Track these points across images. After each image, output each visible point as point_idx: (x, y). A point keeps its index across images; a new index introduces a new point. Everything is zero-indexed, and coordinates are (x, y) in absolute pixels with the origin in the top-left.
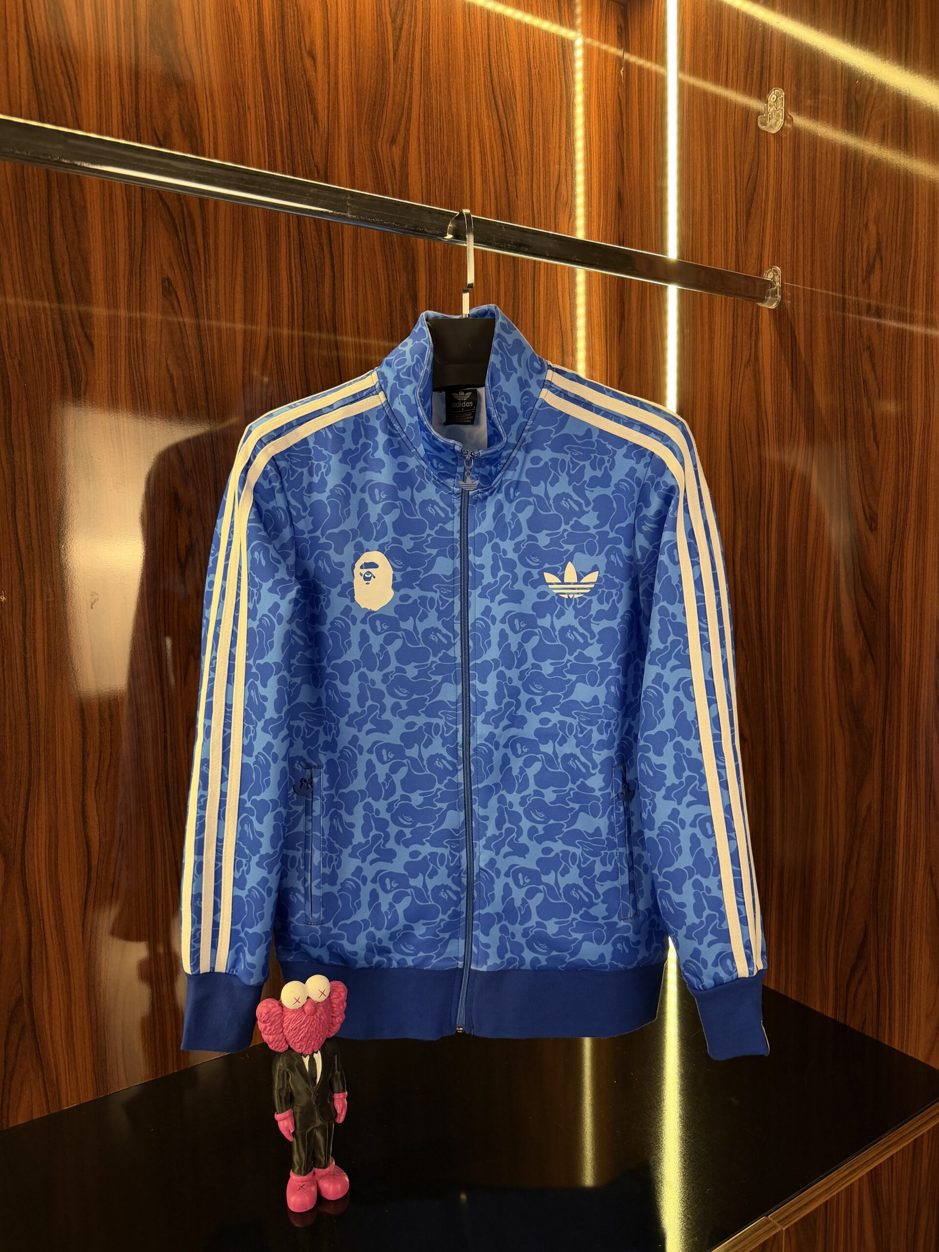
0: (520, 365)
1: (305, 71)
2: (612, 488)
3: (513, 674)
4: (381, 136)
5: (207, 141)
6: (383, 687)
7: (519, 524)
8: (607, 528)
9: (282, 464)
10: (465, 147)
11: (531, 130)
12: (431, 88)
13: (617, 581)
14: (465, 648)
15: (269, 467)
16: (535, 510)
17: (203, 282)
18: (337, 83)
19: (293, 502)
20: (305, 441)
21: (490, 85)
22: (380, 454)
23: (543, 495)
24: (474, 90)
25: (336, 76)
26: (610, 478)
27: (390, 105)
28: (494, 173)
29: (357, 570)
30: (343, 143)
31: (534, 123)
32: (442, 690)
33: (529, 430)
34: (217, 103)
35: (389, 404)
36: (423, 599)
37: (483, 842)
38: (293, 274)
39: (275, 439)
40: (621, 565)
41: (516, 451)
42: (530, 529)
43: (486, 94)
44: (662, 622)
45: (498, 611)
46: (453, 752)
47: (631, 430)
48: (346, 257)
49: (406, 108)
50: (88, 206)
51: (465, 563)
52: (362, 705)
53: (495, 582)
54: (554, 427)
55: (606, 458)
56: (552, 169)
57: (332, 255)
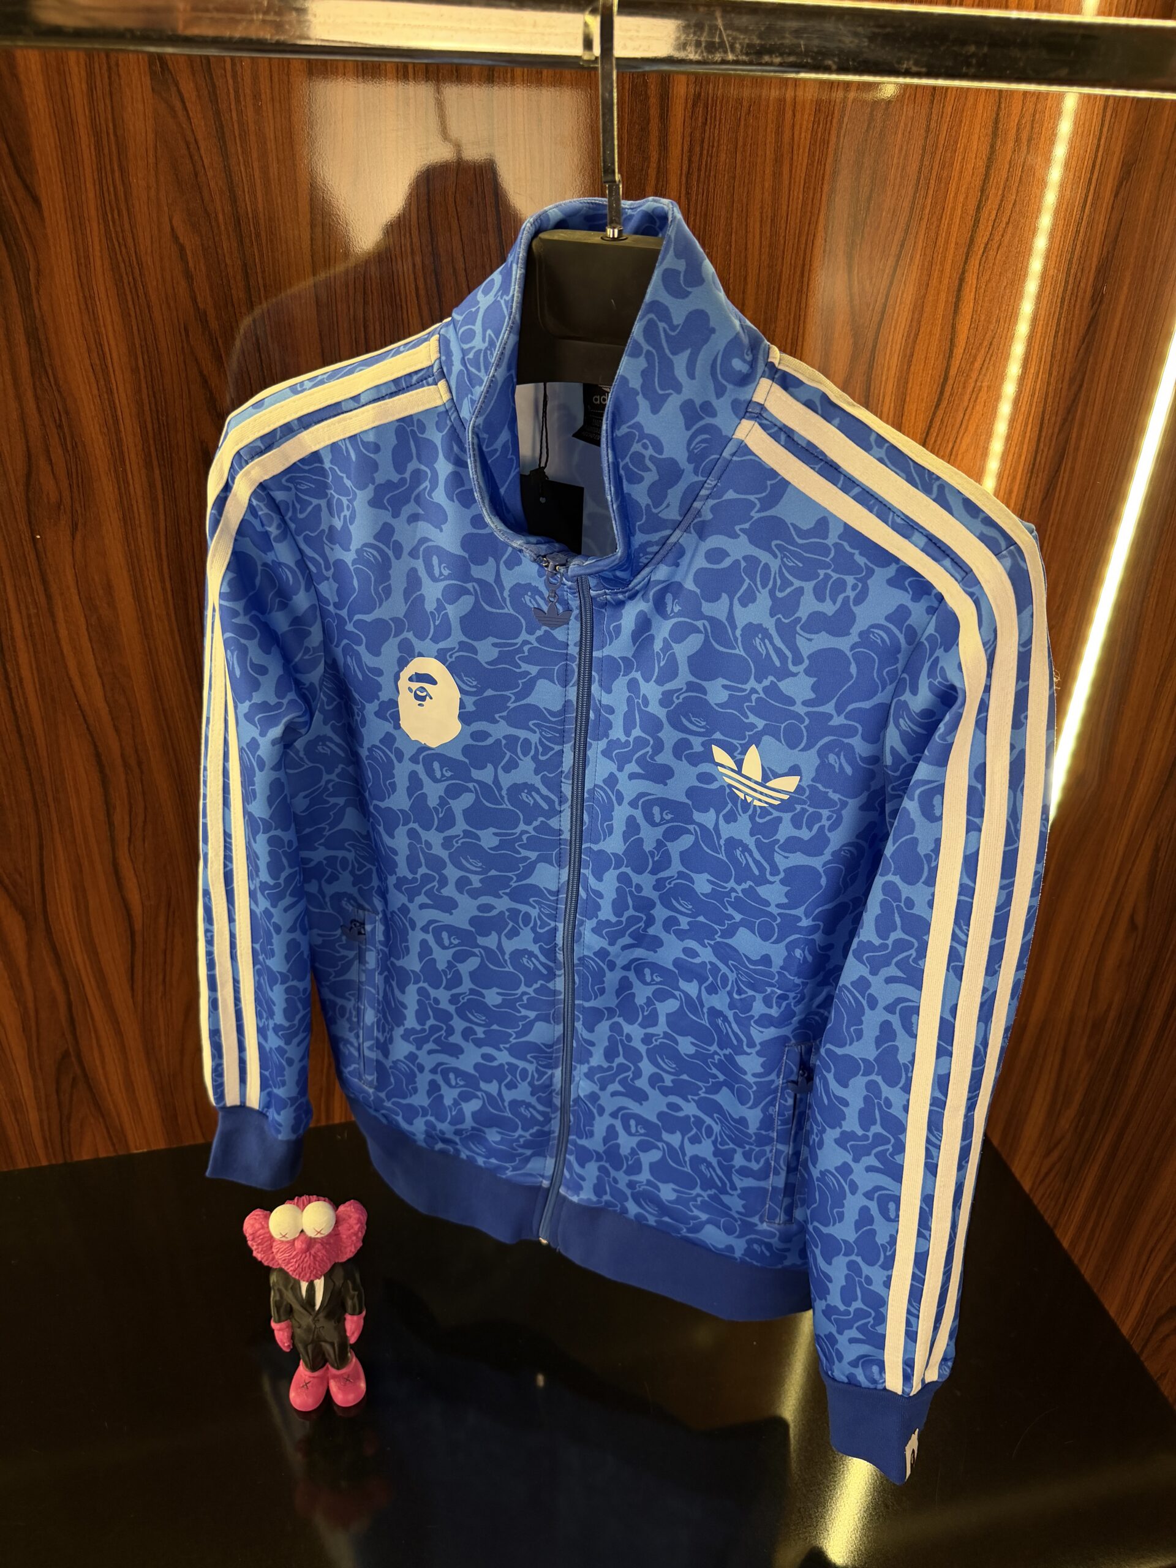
0: (691, 375)
2: (854, 637)
3: (646, 882)
6: (444, 854)
7: (674, 660)
8: (829, 708)
9: (279, 496)
13: (835, 797)
14: (577, 821)
15: (255, 502)
16: (707, 642)
19: (308, 552)
20: (315, 456)
22: (440, 496)
23: (724, 620)
26: (852, 619)
29: (404, 683)
32: (536, 872)
33: (708, 497)
35: (454, 405)
36: (512, 740)
37: (584, 1068)
39: (261, 453)
40: (849, 770)
41: (678, 533)
42: (693, 672)
44: (883, 904)
45: (629, 788)
46: (551, 954)
47: (906, 542)
51: (585, 696)
52: (413, 871)
53: (627, 742)
54: (758, 499)
55: (850, 580)
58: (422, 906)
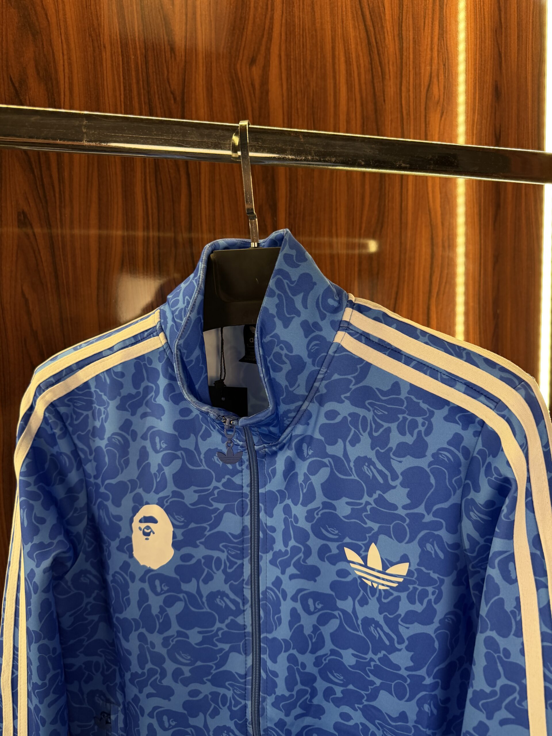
0: (306, 307)
2: (429, 458)
3: (307, 659)
4: (241, 58)
5: (62, 82)
6: (163, 651)
7: (311, 488)
8: (421, 509)
9: (62, 410)
10: (329, 59)
11: (400, 35)
12: (293, 7)
13: (435, 576)
14: (255, 617)
15: (47, 415)
16: (332, 473)
17: (58, 212)
18: (194, 13)
19: (80, 445)
20: (86, 385)
22: (161, 400)
23: (341, 456)
24: (339, 4)
25: (194, 7)
26: (425, 446)
27: (250, 28)
28: (359, 80)
29: (136, 524)
30: (201, 68)
31: (404, 28)
32: (229, 660)
33: (322, 379)
34: (72, 46)
35: (168, 345)
36: (208, 559)
39: (53, 384)
40: (441, 555)
41: (306, 403)
42: (325, 495)
43: (352, 6)
44: (488, 656)
45: (289, 586)
46: (243, 728)
47: (452, 389)
48: (203, 176)
49: (267, 28)
51: (256, 522)
52: (142, 667)
53: (286, 551)
54: (354, 377)
55: (420, 420)
56: (422, 71)
57: (188, 174)
58: (149, 696)
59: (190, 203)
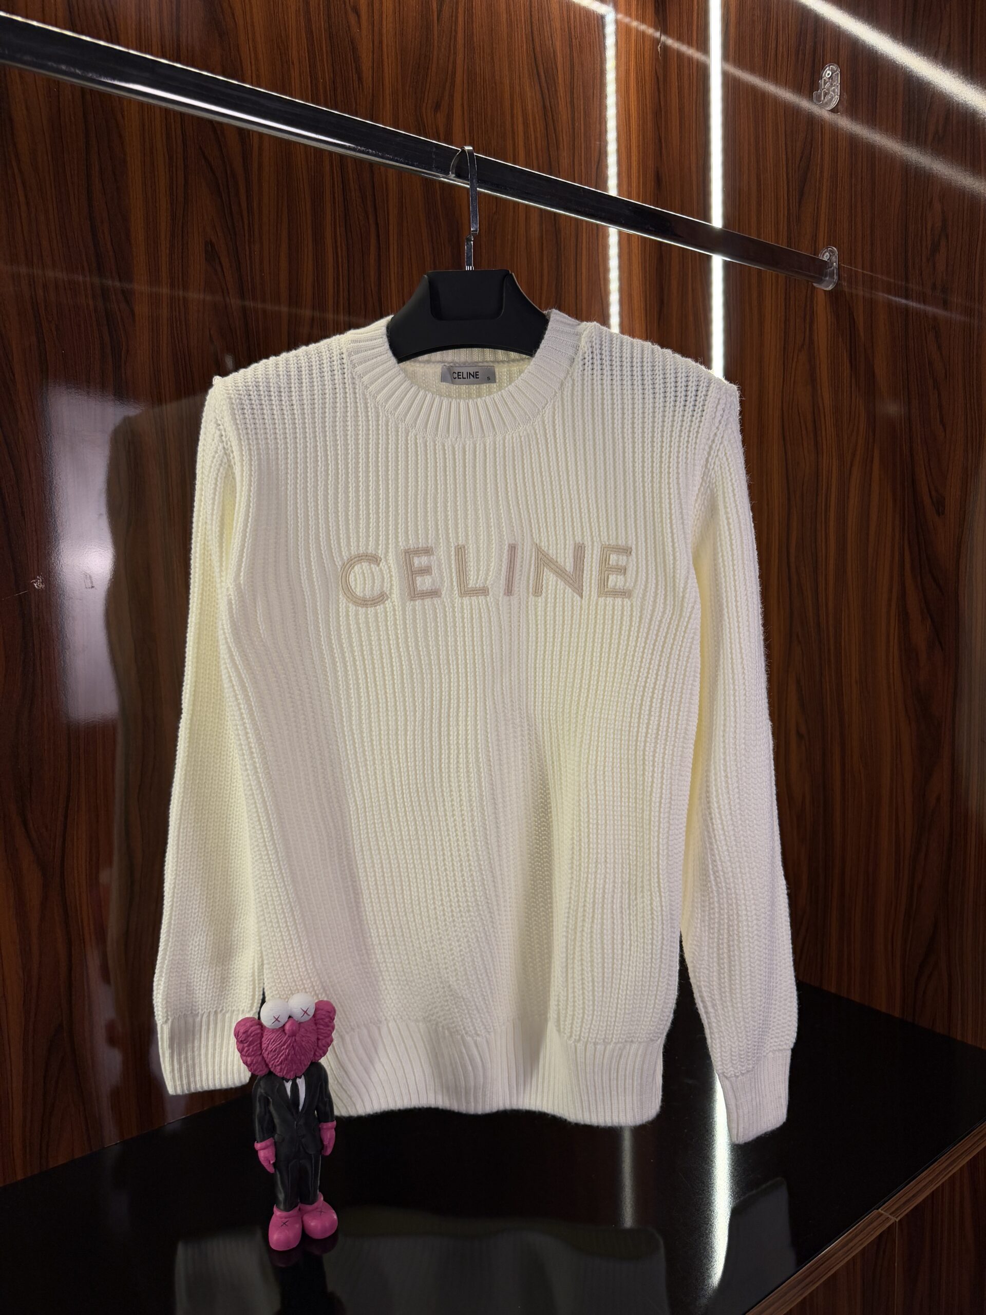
1: (349, 27)
4: (426, 101)
10: (508, 117)
11: (572, 102)
12: (474, 53)
17: (247, 248)
18: (381, 42)
21: (532, 53)
24: (517, 58)
25: (381, 34)
27: (434, 69)
28: (536, 146)
30: (388, 106)
31: (575, 96)
34: (260, 56)
38: (339, 244)
43: (528, 63)
48: (391, 227)
49: (450, 72)
50: (128, 159)
56: (593, 145)
57: (377, 224)
59: (379, 255)
